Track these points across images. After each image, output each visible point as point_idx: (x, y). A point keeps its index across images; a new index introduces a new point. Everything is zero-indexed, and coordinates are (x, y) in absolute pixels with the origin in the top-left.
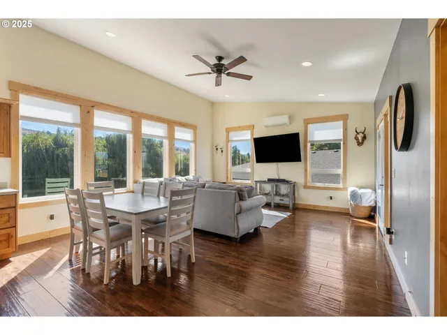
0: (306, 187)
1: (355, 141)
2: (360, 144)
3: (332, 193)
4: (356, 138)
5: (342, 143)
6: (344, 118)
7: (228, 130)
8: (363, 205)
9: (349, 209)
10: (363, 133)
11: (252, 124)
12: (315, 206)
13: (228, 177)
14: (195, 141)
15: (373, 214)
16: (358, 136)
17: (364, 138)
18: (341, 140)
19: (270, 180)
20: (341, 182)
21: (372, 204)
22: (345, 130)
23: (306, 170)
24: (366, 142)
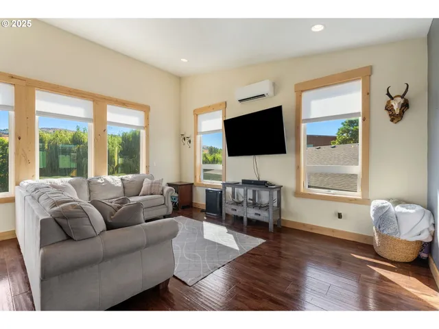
0: (298, 194)
1: (386, 114)
2: (396, 117)
3: (341, 208)
4: (389, 108)
5: (360, 119)
6: (365, 74)
7: (197, 113)
8: (403, 237)
9: (372, 238)
10: (402, 97)
11: (225, 100)
12: (312, 227)
13: (195, 177)
14: (146, 127)
15: (424, 255)
16: (393, 103)
17: (405, 106)
18: (357, 114)
19: (246, 183)
20: (359, 189)
21: (425, 237)
22: (367, 95)
23: (298, 168)
24: (408, 115)
